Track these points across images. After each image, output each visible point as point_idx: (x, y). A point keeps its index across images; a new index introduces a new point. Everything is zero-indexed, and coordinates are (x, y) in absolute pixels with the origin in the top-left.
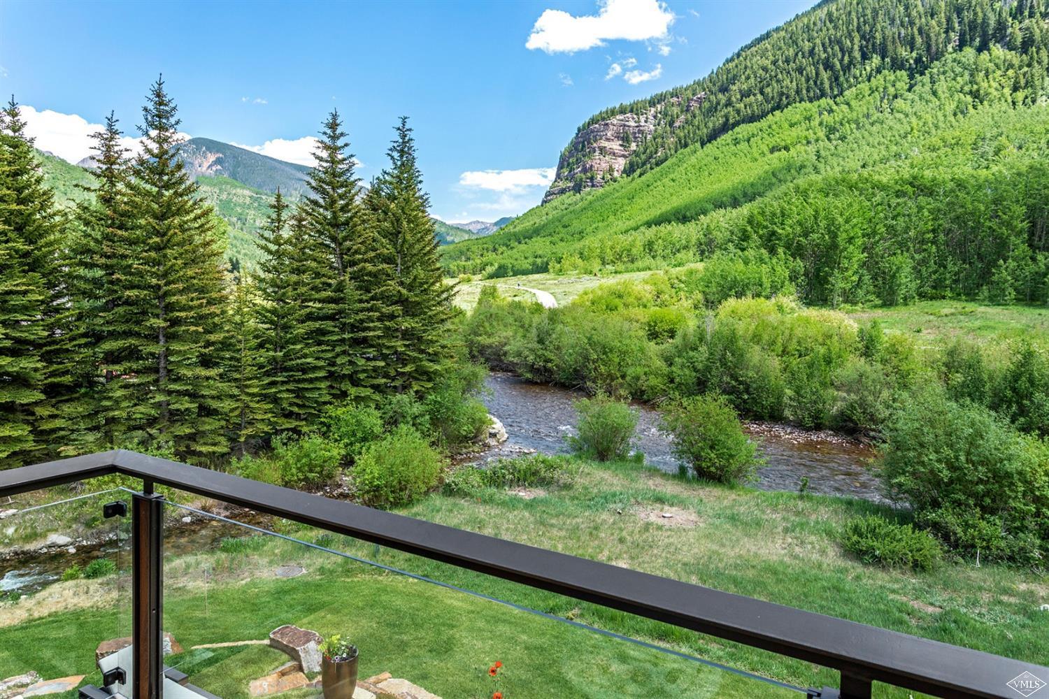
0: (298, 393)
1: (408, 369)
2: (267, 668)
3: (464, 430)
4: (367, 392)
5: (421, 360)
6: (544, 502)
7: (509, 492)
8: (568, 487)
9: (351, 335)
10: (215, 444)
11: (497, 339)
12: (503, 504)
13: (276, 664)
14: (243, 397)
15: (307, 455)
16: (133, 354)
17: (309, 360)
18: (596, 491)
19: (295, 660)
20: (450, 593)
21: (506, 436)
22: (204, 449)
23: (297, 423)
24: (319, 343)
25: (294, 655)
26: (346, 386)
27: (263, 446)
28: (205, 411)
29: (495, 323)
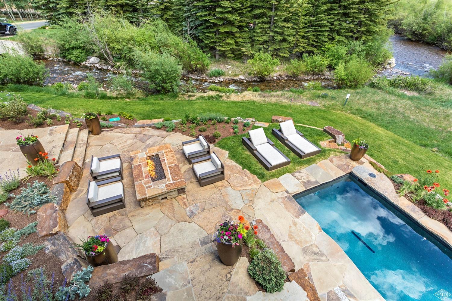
0: (317, 36)
1: (362, 29)
2: (325, 139)
3: (380, 60)
4: (343, 38)
5: (370, 25)
6: (418, 99)
7: (401, 91)
8: (430, 94)
9: (343, 11)
10: (285, 53)
11: (398, 16)
12: (399, 96)
13: (327, 138)
14: (297, 36)
15: (315, 62)
16: (263, 15)
17: (325, 22)
18: (446, 98)
19: (334, 138)
20: (376, 126)
21: (395, 65)
22: (282, 55)
23: (313, 49)
24: (329, 15)
25: (334, 137)
26: (335, 35)
27: (300, 56)
28: (284, 40)
29: (398, 8)
